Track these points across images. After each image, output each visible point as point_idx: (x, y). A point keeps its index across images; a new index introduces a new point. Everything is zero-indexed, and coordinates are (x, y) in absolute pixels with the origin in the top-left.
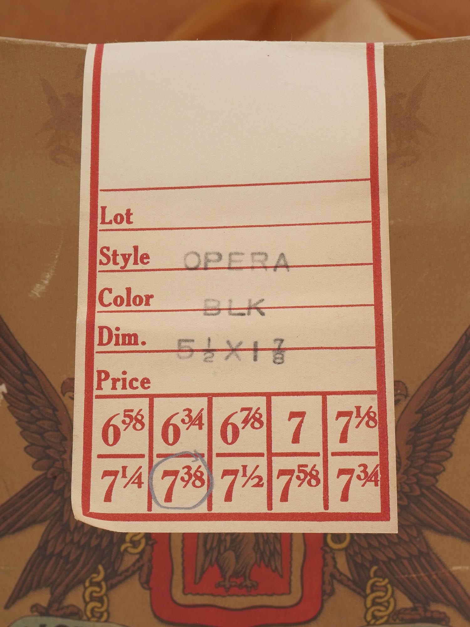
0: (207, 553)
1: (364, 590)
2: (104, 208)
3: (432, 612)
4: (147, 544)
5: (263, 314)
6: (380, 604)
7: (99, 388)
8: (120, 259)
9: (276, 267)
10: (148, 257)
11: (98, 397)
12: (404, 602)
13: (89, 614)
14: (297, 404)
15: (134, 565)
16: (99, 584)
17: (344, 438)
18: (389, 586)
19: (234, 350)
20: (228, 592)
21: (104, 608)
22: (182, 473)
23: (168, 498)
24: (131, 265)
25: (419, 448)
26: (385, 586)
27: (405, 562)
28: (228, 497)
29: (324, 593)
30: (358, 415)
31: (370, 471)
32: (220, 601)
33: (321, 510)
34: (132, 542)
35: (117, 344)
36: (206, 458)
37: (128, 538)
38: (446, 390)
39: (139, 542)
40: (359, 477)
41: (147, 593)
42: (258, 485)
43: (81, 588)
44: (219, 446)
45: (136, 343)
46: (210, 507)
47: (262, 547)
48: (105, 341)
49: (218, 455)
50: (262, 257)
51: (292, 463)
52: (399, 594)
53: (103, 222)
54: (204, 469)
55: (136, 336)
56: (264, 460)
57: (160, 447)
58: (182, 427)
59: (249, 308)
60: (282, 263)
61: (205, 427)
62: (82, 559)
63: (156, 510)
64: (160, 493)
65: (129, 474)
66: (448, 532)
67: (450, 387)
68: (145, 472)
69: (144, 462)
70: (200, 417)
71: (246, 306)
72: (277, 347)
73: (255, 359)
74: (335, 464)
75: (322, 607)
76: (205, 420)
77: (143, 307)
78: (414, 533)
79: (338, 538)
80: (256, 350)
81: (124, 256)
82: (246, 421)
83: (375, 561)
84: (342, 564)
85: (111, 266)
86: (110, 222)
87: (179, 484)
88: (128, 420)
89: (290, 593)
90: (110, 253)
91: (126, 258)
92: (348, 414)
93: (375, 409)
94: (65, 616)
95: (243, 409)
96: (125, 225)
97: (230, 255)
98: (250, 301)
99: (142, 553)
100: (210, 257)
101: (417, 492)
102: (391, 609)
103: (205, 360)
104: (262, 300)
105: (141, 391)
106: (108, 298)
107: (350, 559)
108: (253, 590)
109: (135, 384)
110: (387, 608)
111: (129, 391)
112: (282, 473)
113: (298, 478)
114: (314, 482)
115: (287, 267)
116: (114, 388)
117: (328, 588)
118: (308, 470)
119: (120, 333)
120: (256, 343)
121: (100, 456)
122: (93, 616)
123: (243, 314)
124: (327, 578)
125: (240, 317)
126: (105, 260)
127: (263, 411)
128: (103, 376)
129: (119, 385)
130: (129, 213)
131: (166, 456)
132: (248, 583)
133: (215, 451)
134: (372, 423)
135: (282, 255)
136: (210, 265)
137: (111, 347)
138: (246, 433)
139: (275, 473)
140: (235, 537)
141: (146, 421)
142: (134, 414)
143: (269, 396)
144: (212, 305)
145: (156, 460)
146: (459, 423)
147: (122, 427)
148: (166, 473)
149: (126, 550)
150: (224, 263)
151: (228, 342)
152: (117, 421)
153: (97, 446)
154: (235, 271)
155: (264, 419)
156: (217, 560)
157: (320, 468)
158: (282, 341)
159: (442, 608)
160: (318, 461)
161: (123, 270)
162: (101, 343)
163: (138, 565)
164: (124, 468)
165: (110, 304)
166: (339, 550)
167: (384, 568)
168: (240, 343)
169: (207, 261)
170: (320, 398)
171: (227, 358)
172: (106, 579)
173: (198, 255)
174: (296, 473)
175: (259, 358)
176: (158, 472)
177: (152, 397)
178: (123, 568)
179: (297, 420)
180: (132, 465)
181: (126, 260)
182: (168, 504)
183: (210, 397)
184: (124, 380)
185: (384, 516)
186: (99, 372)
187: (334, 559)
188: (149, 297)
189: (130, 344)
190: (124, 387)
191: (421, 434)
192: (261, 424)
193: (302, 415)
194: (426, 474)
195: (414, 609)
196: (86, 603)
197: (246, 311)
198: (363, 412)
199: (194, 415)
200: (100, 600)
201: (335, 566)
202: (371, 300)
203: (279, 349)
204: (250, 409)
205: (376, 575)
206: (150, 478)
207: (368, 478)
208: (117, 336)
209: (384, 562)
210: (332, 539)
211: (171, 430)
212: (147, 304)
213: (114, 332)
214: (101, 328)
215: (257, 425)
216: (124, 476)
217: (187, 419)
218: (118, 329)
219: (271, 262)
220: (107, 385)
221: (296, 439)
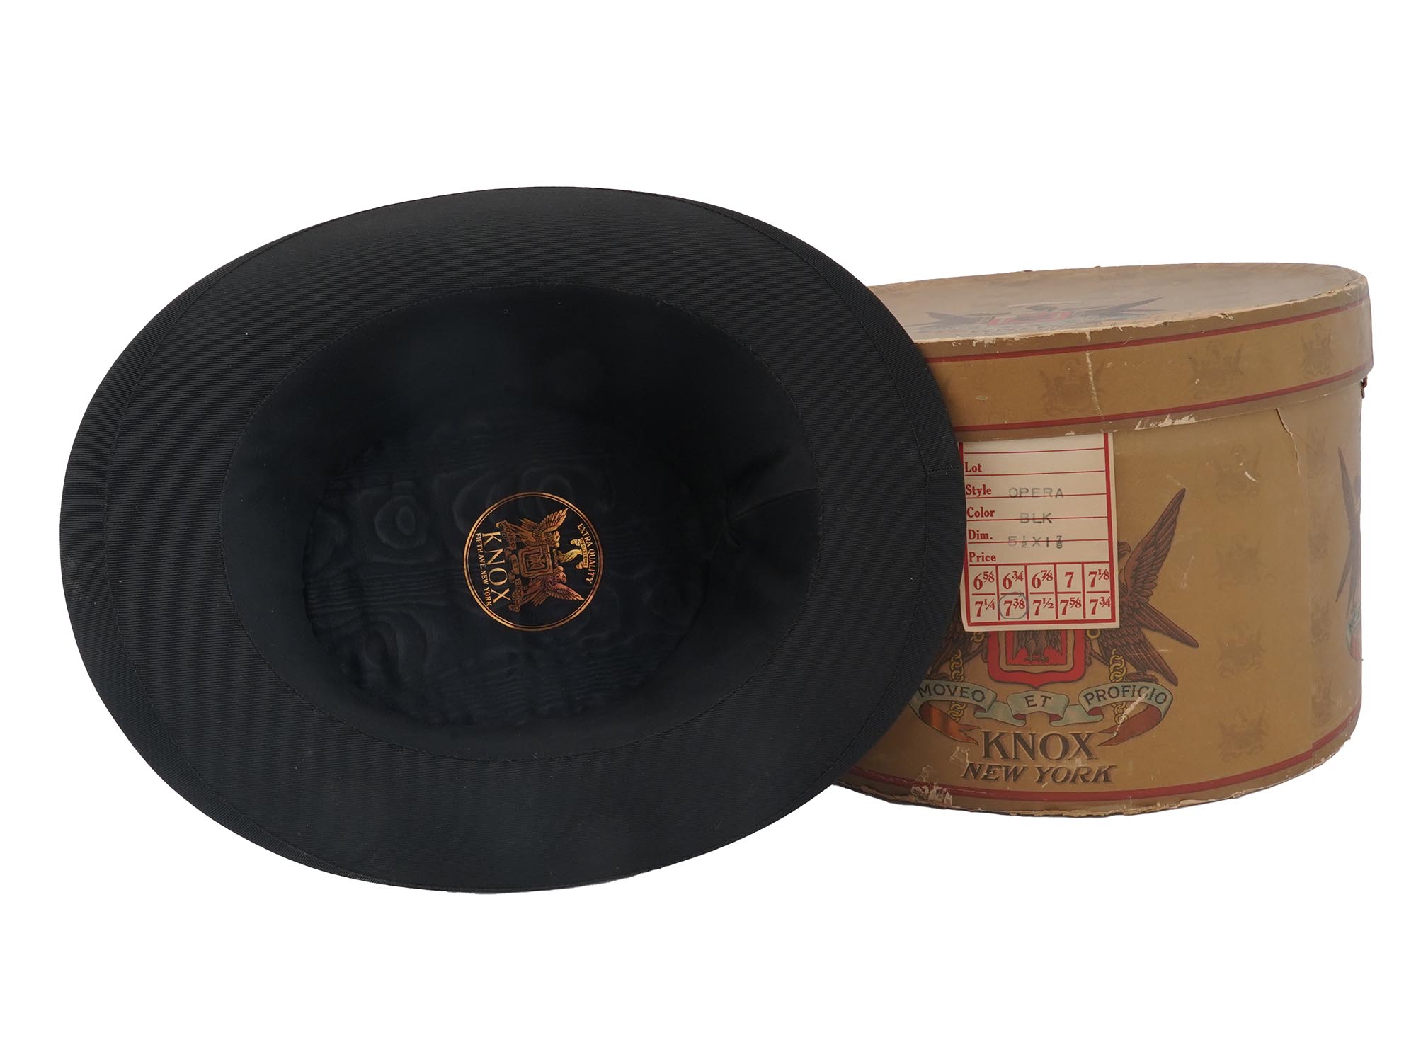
0: (1019, 641)
1: (1109, 662)
2: (966, 463)
3: (1148, 675)
4: (985, 637)
5: (1051, 522)
6: (1118, 671)
7: (971, 561)
8: (976, 492)
9: (1056, 496)
10: (990, 491)
11: (970, 565)
12: (1132, 670)
13: (953, 677)
14: (1069, 568)
15: (978, 648)
16: (958, 660)
17: (1093, 585)
18: (1123, 660)
19: (1036, 542)
20: (1031, 663)
21: (962, 674)
22: (1014, 602)
23: (1008, 614)
24: (982, 495)
25: (1138, 581)
26: (1121, 660)
27: (1132, 647)
28: (1037, 613)
29: (1086, 664)
30: (1100, 574)
31: (1105, 600)
32: (1027, 669)
33: (1082, 618)
34: (976, 635)
35: (978, 539)
36: (1025, 595)
37: (974, 634)
38: (1152, 548)
39: (981, 636)
40: (1100, 603)
41: (986, 665)
42: (1051, 607)
43: (949, 663)
44: (1031, 589)
45: (988, 539)
46: (1028, 618)
47: (1050, 637)
48: (972, 537)
49: (1031, 593)
50: (1050, 491)
51: (1067, 597)
52: (1128, 664)
53: (967, 471)
54: (1024, 600)
55: (987, 534)
56: (1054, 595)
57: (1002, 590)
58: (1013, 580)
59: (1044, 519)
60: (1059, 493)
61: (1024, 580)
62: (949, 646)
63: (1002, 620)
64: (1004, 611)
65: (988, 602)
66: (1156, 630)
67: (1155, 546)
68: (996, 602)
69: (995, 597)
70: (1021, 575)
71: (1042, 517)
72: (1058, 539)
73: (1048, 546)
74: (1089, 597)
75: (1085, 671)
76: (1024, 577)
77: (989, 518)
78: (1137, 630)
79: (1093, 631)
80: (1048, 541)
81: (978, 490)
82: (1044, 577)
83: (1115, 646)
84: (1096, 647)
85: (972, 495)
86: (970, 471)
87: (1012, 607)
88: (986, 577)
89: (1066, 664)
90: (971, 488)
91: (979, 491)
92: (1095, 573)
93: (1108, 570)
94: (939, 679)
95: (1042, 571)
96: (977, 473)
97: (1033, 489)
98: (1044, 514)
99: (983, 642)
100: (1022, 491)
101: (1138, 606)
102: (1124, 674)
103: (1023, 546)
104: (1050, 514)
105: (991, 562)
106: (972, 512)
107: (1101, 644)
108: (1046, 662)
109: (988, 559)
110: (1122, 673)
111: (986, 562)
112: (1062, 601)
113: (1071, 604)
114: (1078, 605)
115: (1062, 496)
116: (978, 561)
117: (1088, 662)
118: (1075, 600)
119: (979, 533)
120: (1048, 538)
121: (973, 595)
122: (956, 678)
123: (1040, 522)
124: (1088, 655)
125: (1039, 524)
126: (969, 492)
127: (1052, 572)
128: (972, 554)
129: (980, 559)
130: (979, 466)
131: (1006, 594)
132: (1043, 658)
133: (1029, 592)
134: (1106, 577)
135: (1059, 490)
136: (1022, 495)
137: (975, 540)
138: (1044, 582)
139: (1059, 602)
140: (1034, 632)
141: (995, 577)
142: (988, 574)
143: (1055, 564)
144: (1024, 516)
145: (1001, 596)
146: (1160, 567)
147: (983, 580)
148: (1006, 602)
149: (973, 640)
150: (1030, 494)
151: (1034, 538)
152: (981, 578)
153: (972, 590)
154: (1036, 498)
155: (1053, 576)
156: (1025, 646)
157: (1081, 599)
158: (1061, 537)
159: (1154, 674)
160: (1080, 596)
161: (978, 497)
162: (970, 539)
163: (980, 649)
164: (986, 600)
165: (973, 516)
166: (1094, 639)
167: (1120, 650)
168: (1040, 538)
169: (1021, 493)
170: (1081, 565)
171: (1034, 545)
172: (962, 657)
173: (1016, 490)
174: (1070, 601)
175: (1050, 545)
176: (1002, 602)
177: (997, 565)
178: (971, 651)
179: (1069, 576)
180: (989, 599)
181: (980, 492)
182: (1007, 617)
183: (1026, 565)
184: (983, 557)
185: (1113, 620)
186: (970, 553)
187: (1091, 644)
188: (992, 512)
189: (984, 539)
190: (983, 561)
191: (1139, 573)
192: (1052, 578)
193: (1072, 573)
194: (1142, 596)
195: (1138, 673)
196: (952, 672)
197: (1042, 520)
198: (1102, 572)
199: (1018, 574)
200: (960, 669)
201: (1092, 649)
202: (1106, 514)
203: (1060, 541)
204: (1046, 571)
205: (1115, 654)
206: (999, 605)
207: (1105, 603)
208: (978, 535)
209: (1120, 646)
210: (1090, 633)
211: (1007, 582)
212: (992, 516)
213: (977, 533)
214: (970, 531)
215: (1049, 579)
216: (986, 604)
217: (1015, 577)
218: (978, 531)
219: (1054, 493)
220: (974, 559)
221: (1069, 585)
